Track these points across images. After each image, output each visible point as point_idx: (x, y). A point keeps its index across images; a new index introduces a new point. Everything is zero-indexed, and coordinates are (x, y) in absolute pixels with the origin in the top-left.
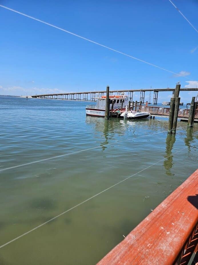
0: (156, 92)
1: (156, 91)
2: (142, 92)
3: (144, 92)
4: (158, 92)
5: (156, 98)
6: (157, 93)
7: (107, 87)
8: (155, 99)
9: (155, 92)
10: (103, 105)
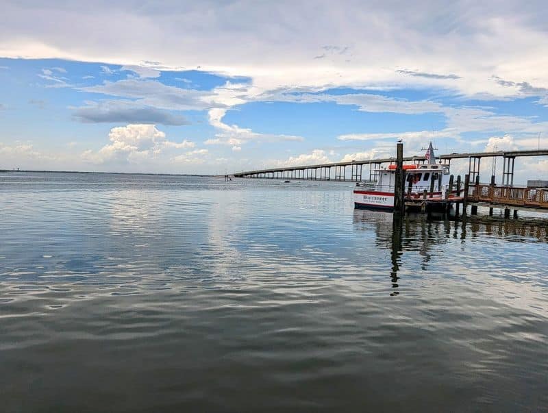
0: (509, 157)
1: (511, 155)
2: (473, 159)
3: (477, 159)
4: (514, 157)
5: (510, 172)
6: (511, 160)
7: (398, 144)
8: (508, 174)
9: (507, 159)
10: (389, 184)
